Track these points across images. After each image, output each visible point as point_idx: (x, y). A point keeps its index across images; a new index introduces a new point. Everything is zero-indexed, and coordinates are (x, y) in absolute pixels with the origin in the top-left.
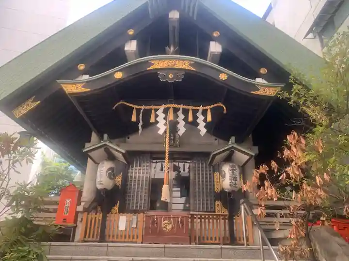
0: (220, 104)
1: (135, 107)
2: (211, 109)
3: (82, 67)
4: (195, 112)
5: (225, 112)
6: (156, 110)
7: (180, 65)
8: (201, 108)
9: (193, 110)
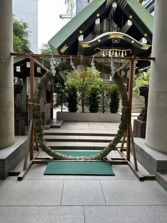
0: (130, 49)
1: (101, 50)
2: (126, 51)
3: (81, 32)
4: (121, 52)
5: (131, 53)
6: (108, 51)
7: (119, 37)
8: (123, 51)
9: (120, 51)
